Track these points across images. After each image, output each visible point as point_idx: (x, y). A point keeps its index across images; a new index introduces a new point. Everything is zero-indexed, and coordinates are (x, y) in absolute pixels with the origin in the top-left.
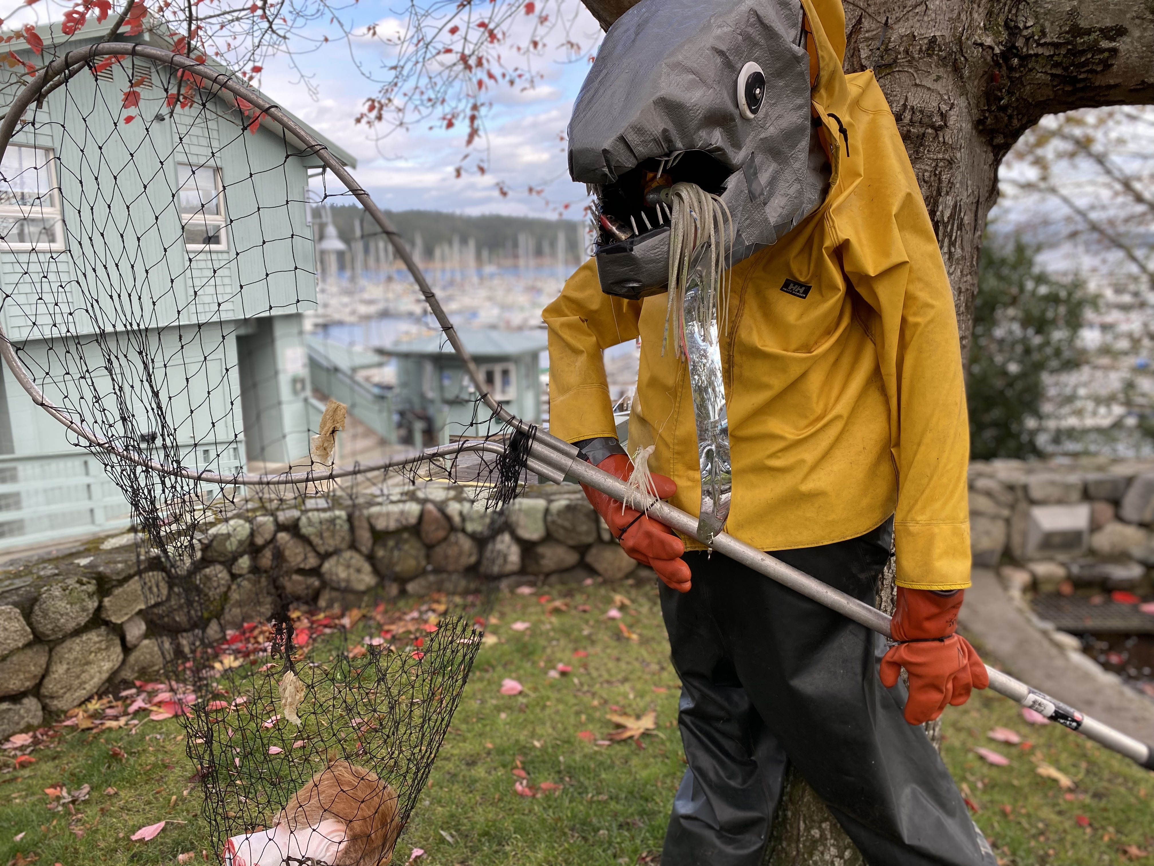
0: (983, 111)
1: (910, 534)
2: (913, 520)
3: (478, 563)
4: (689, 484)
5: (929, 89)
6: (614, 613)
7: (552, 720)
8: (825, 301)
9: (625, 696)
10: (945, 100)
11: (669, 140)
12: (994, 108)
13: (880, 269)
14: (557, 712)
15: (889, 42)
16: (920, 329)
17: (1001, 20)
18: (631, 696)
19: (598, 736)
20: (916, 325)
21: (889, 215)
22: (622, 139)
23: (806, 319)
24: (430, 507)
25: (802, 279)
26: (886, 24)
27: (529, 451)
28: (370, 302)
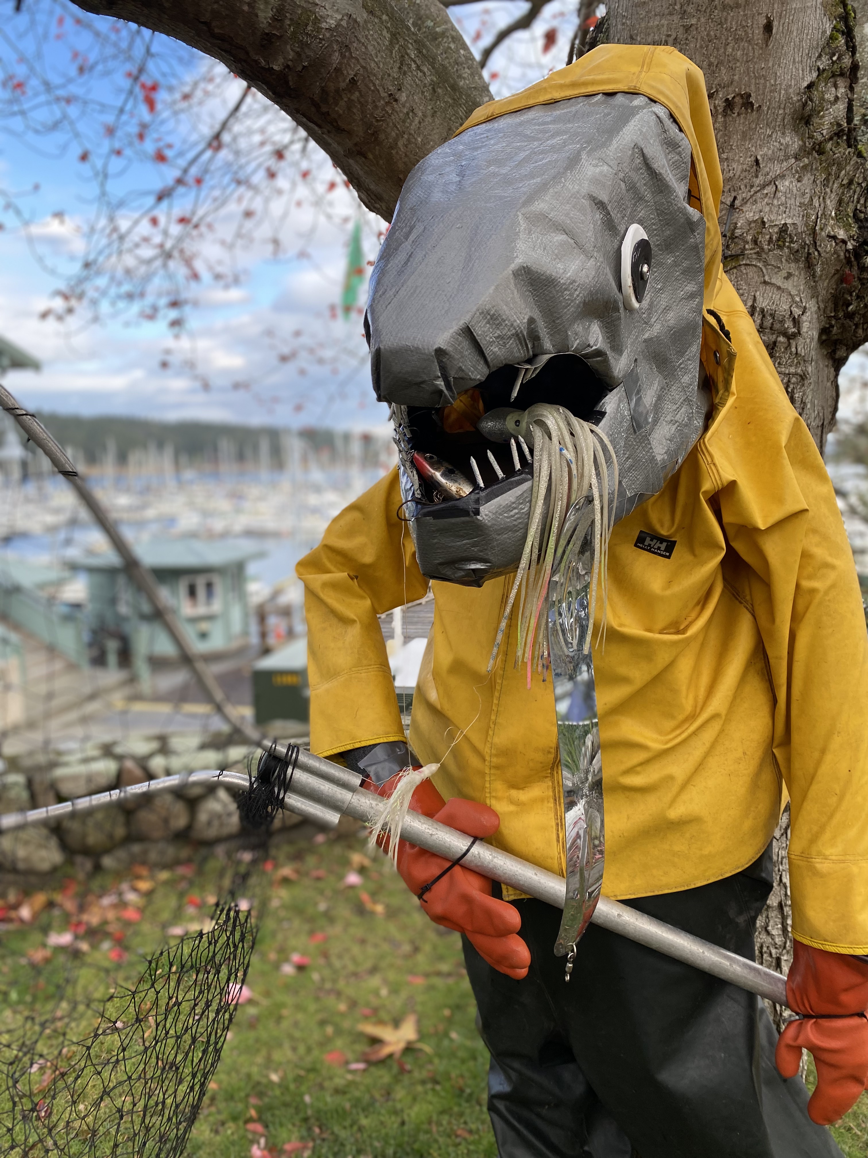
0: (829, 317)
1: (816, 873)
2: (819, 854)
3: (189, 827)
4: (512, 808)
5: (779, 288)
6: (353, 879)
7: (291, 1037)
8: (703, 563)
9: (376, 993)
10: (796, 302)
11: (535, 337)
12: (841, 314)
13: (771, 521)
14: (296, 1024)
15: (735, 228)
16: (818, 597)
17: (850, 210)
18: (384, 992)
19: (350, 1056)
20: (813, 591)
21: (776, 447)
22: (468, 332)
23: (676, 589)
24: (129, 764)
25: (664, 532)
26: (732, 205)
27: (287, 785)
28: (57, 511)
